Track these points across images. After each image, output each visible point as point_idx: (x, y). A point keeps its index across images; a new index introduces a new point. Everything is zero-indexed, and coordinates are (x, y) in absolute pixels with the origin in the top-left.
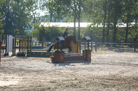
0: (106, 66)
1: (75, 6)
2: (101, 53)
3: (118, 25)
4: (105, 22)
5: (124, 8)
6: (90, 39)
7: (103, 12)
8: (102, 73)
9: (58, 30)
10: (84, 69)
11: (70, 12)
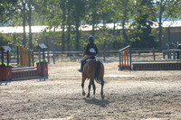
0: (68, 82)
1: (24, 5)
2: (61, 66)
3: (81, 28)
4: (63, 24)
5: (88, 6)
6: (45, 47)
7: (61, 12)
8: (63, 92)
9: (2, 38)
10: (39, 87)
11: (17, 13)
